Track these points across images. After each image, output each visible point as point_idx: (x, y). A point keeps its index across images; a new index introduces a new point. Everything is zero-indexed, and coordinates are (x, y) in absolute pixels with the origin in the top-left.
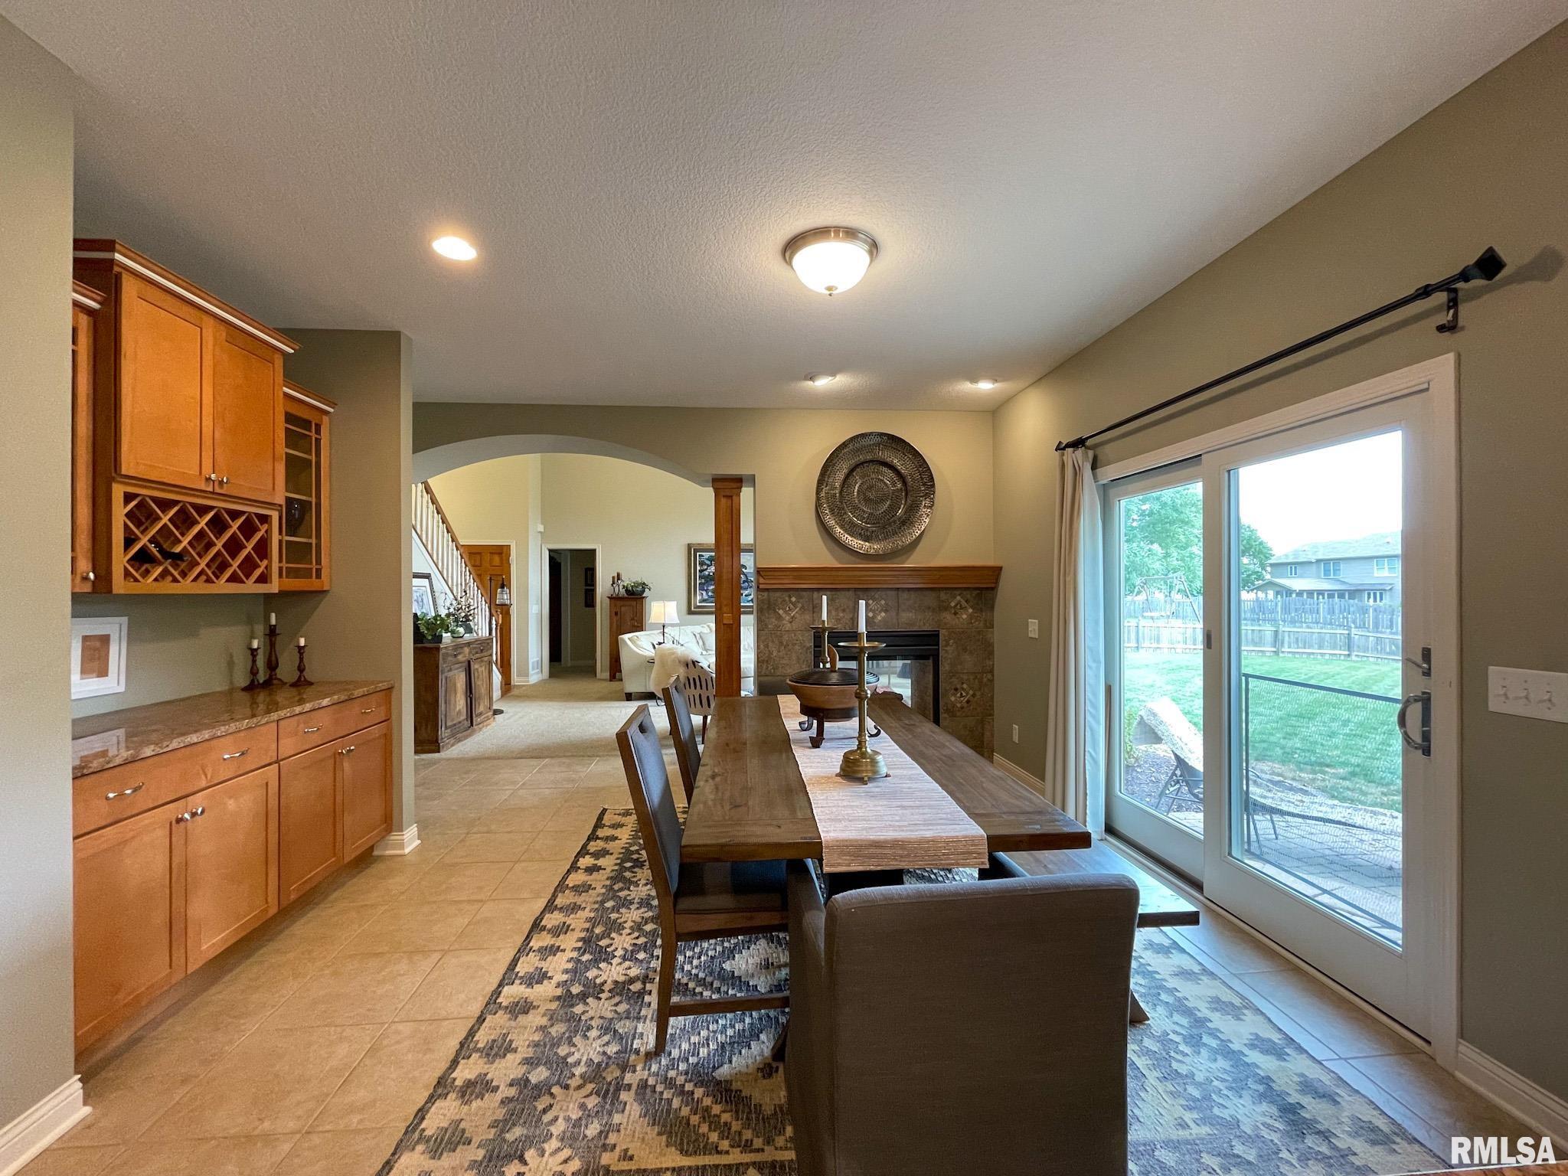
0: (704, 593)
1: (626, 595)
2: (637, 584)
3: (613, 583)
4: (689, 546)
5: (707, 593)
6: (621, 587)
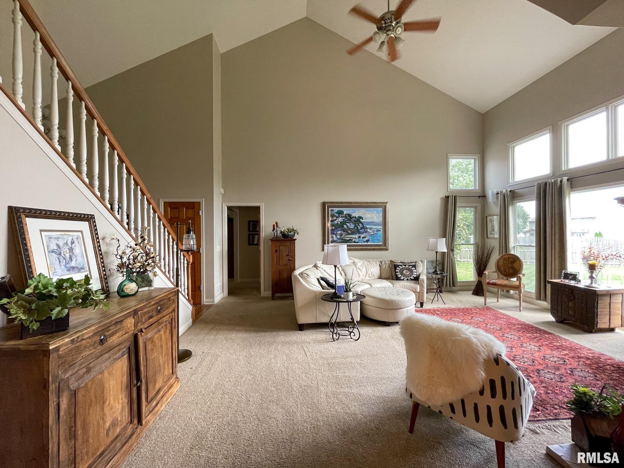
0: (334, 236)
1: (282, 238)
2: (289, 231)
3: (274, 229)
4: (324, 204)
5: (336, 236)
6: (279, 232)
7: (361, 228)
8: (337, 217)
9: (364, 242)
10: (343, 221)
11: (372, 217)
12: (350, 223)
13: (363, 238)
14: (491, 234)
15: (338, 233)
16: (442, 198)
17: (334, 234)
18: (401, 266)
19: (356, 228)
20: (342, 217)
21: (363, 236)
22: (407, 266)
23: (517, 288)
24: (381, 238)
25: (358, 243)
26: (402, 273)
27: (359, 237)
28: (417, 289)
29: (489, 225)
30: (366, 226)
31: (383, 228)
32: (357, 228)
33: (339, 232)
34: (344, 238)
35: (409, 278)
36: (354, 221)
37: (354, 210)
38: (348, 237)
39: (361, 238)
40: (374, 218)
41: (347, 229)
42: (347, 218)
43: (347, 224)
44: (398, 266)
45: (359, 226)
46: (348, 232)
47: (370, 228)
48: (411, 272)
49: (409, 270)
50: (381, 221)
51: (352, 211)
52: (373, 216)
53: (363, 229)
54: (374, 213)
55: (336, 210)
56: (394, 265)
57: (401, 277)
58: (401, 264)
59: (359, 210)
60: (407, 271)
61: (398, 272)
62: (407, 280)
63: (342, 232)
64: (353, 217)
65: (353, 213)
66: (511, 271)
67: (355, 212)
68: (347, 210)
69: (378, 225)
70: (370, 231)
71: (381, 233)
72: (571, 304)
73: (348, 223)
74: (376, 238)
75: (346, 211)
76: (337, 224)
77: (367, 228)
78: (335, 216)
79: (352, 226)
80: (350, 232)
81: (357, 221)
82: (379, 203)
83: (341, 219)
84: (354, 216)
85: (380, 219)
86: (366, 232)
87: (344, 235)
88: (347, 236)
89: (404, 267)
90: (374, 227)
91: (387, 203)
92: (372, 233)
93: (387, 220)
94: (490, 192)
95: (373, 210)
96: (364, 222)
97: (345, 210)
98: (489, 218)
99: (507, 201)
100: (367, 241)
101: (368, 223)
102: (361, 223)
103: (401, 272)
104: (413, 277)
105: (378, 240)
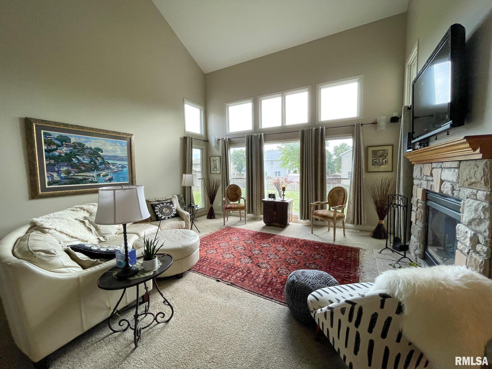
0: (55, 174)
5: (59, 174)
7: (101, 163)
8: (58, 146)
9: (106, 181)
10: (71, 152)
11: (114, 150)
12: (82, 155)
13: (104, 176)
14: (214, 170)
15: (62, 169)
16: (181, 138)
17: (55, 171)
18: (159, 204)
19: (93, 163)
20: (67, 146)
21: (104, 173)
22: (165, 204)
23: (244, 208)
24: (127, 176)
25: (96, 182)
26: (162, 213)
27: (99, 175)
28: (183, 225)
29: (212, 164)
30: (108, 161)
31: (129, 163)
32: (95, 163)
33: (65, 169)
34: (74, 177)
35: (169, 216)
36: (89, 153)
37: (87, 138)
38: (81, 176)
39: (101, 176)
40: (117, 151)
41: (78, 164)
42: (77, 149)
43: (77, 157)
44: (156, 205)
45: (97, 161)
46: (80, 169)
47: (113, 164)
48: (171, 209)
49: (168, 207)
50: (127, 156)
51: (85, 140)
52: (116, 149)
53: (104, 165)
54: (117, 145)
55: (55, 134)
56: (151, 205)
57: (162, 216)
58: (157, 203)
59: (96, 139)
60: (167, 209)
61: (157, 212)
62: (169, 218)
63: (70, 169)
64: (87, 148)
65: (87, 142)
66: (235, 197)
67: (91, 142)
68: (76, 137)
69: (123, 160)
70: (113, 167)
71: (126, 170)
72: (275, 213)
73: (78, 155)
74: (121, 176)
75: (74, 139)
76: (60, 156)
77: (109, 164)
78: (55, 144)
79: (86, 161)
80: (83, 168)
81: (94, 154)
82: (123, 134)
83: (65, 148)
84: (89, 147)
85: (125, 154)
86: (108, 169)
87: (73, 172)
88: (79, 174)
89: (162, 205)
90: (119, 162)
91: (132, 135)
92: (116, 170)
93: (133, 155)
94: (213, 139)
95: (116, 141)
96: (104, 156)
97: (72, 136)
98: (212, 158)
99: (227, 146)
100: (111, 180)
101: (110, 158)
102: (100, 156)
103: (160, 211)
104: (173, 214)
105: (124, 178)
